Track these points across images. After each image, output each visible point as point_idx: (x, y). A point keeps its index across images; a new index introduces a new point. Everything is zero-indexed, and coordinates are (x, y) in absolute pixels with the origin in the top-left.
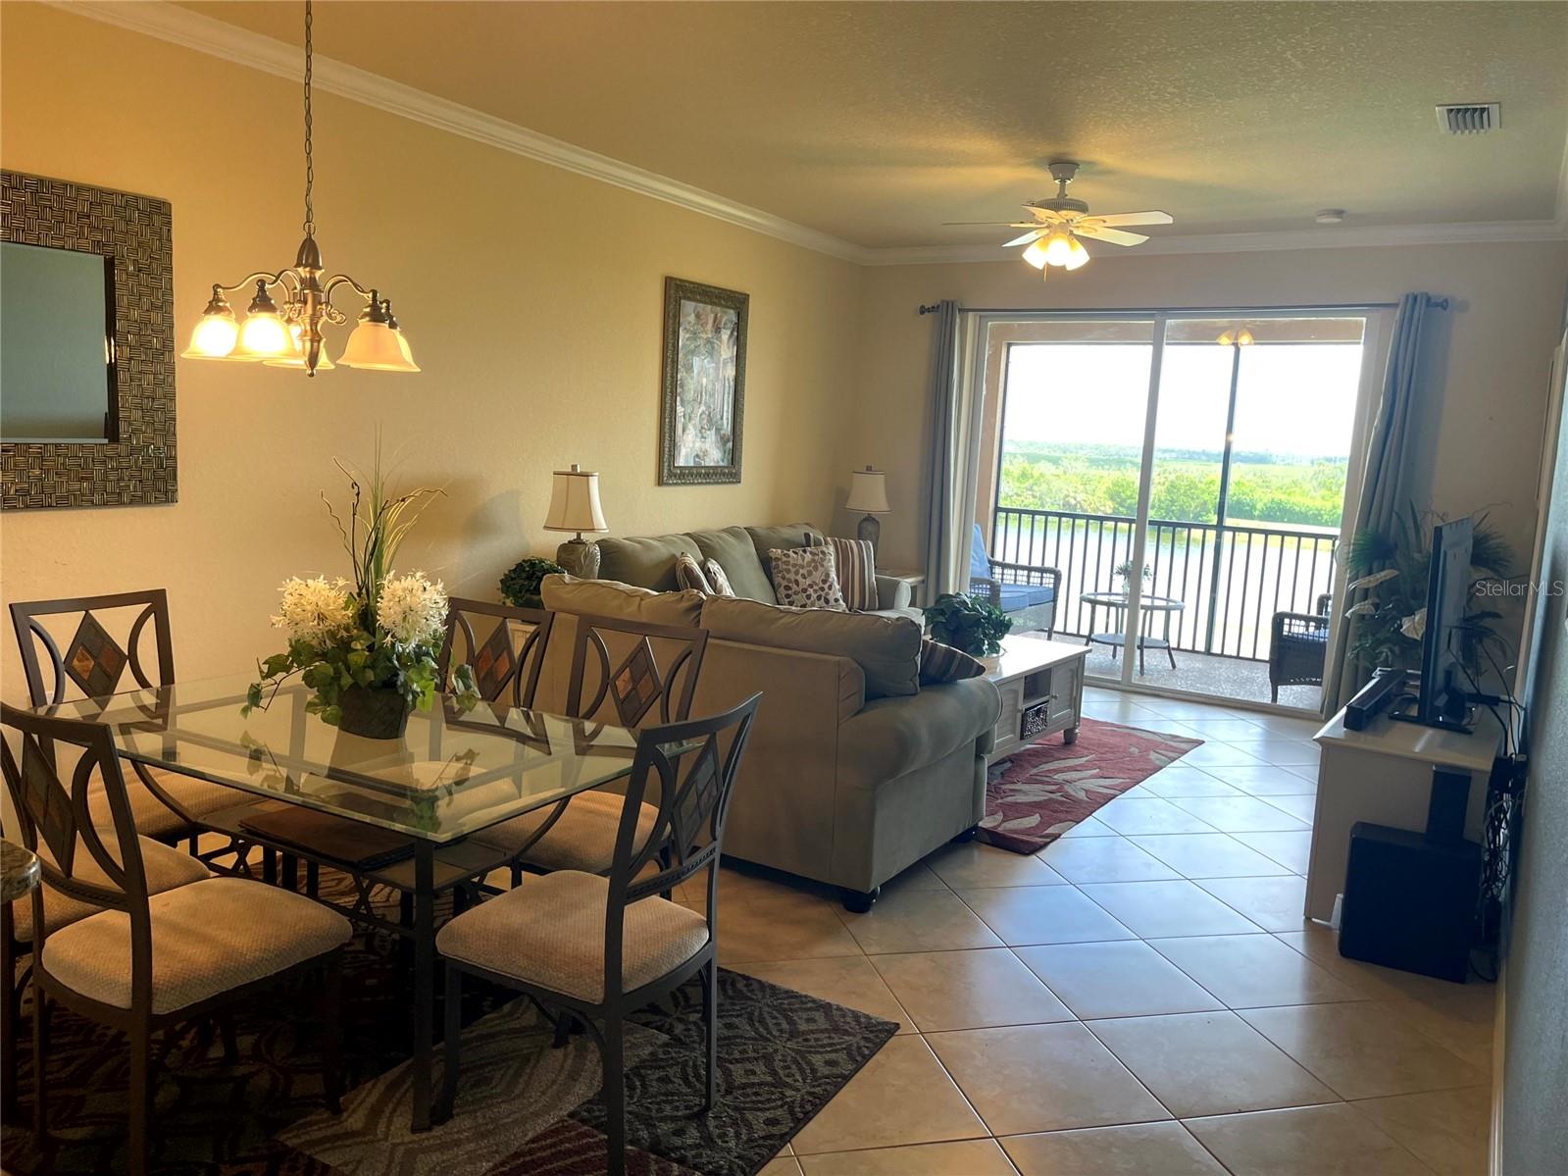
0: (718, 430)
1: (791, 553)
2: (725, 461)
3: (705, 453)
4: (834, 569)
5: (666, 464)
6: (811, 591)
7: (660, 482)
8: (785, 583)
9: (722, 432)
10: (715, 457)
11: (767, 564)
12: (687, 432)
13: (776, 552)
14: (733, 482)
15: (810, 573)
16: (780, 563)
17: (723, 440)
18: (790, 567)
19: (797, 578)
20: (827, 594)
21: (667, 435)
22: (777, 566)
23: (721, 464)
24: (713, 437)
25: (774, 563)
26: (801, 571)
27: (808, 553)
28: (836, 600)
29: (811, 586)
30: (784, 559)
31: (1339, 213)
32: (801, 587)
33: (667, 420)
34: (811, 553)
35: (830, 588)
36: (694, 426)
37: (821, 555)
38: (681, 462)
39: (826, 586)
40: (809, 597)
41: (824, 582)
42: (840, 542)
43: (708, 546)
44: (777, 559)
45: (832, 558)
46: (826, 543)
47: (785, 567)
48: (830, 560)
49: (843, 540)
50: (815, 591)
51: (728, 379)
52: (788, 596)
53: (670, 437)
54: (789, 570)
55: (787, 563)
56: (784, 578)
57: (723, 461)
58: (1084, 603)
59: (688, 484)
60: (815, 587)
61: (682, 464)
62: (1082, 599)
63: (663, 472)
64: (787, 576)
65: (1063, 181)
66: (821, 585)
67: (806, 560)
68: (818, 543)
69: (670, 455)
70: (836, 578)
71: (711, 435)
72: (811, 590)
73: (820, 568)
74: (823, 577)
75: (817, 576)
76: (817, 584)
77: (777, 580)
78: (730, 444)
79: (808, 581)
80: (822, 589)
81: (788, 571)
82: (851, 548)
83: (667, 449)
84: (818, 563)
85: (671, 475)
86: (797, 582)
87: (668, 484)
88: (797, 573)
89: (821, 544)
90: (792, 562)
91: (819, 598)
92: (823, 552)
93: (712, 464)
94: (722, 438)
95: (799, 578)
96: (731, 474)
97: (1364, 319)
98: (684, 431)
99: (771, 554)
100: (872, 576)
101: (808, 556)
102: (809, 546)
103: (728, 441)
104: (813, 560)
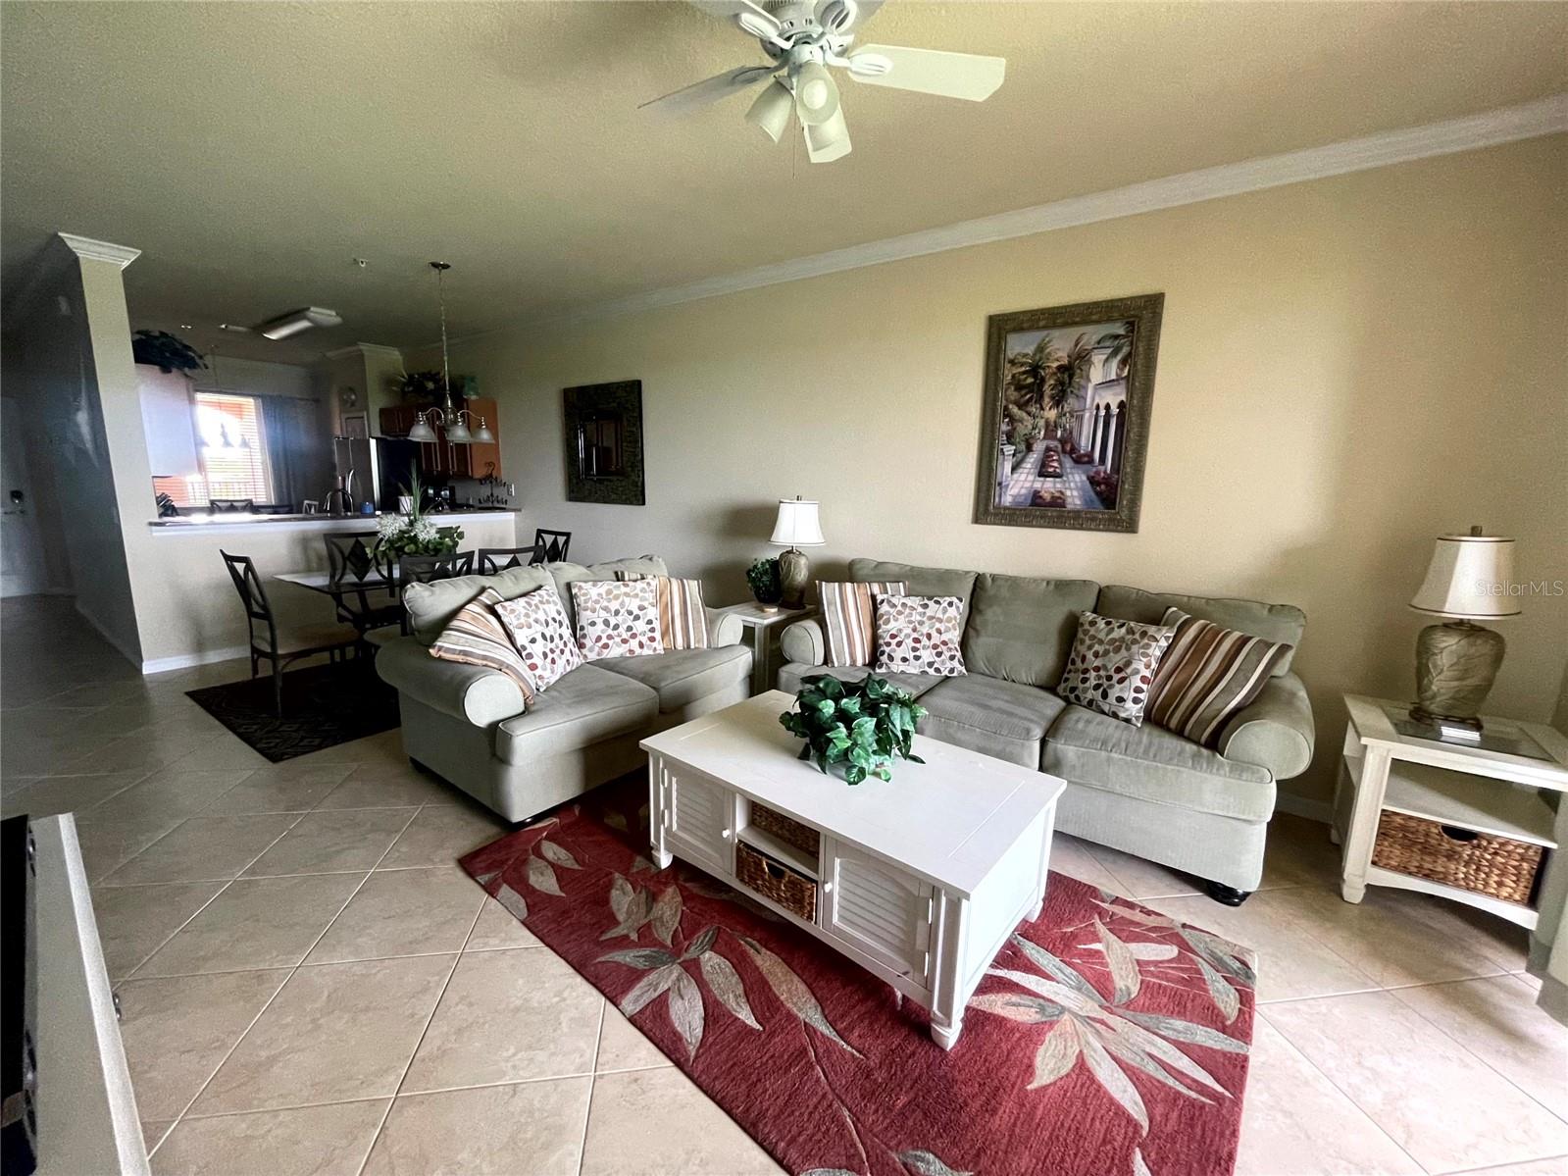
5: (982, 503)
19: (1086, 653)
21: (985, 474)
26: (1097, 647)
29: (1097, 669)
38: (1006, 502)
41: (1119, 670)
60: (1102, 673)
61: (1008, 505)
66: (1112, 672)
69: (987, 494)
72: (1093, 674)
73: (1123, 650)
74: (1120, 664)
76: (1107, 671)
79: (1097, 663)
80: (1109, 678)
86: (1084, 659)
88: (1090, 648)
91: (1097, 687)
95: (1090, 655)
104: (1122, 640)
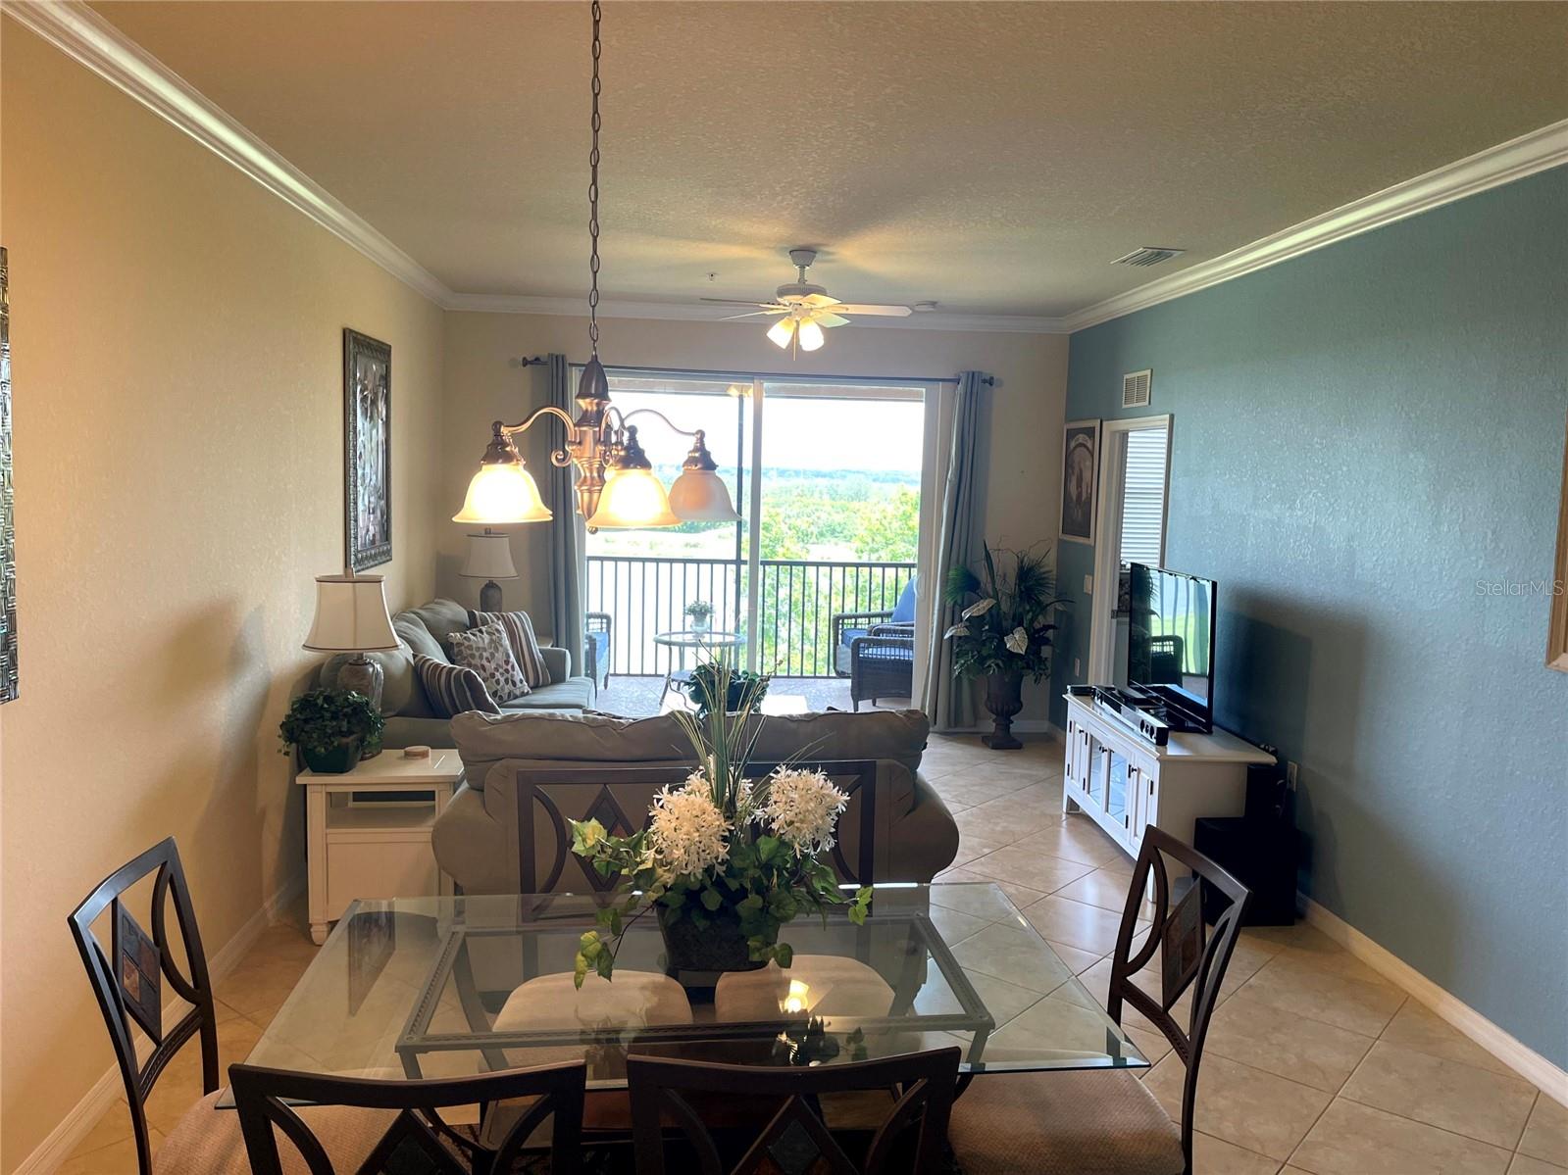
1: (469, 636)
2: (384, 537)
4: (509, 647)
6: (497, 674)
13: (456, 636)
14: (387, 560)
15: (492, 655)
16: (462, 648)
18: (474, 652)
20: (512, 676)
22: (460, 651)
23: (382, 541)
25: (456, 650)
27: (484, 634)
28: (521, 681)
29: (497, 669)
30: (466, 643)
31: (934, 304)
32: (488, 673)
34: (488, 633)
35: (513, 669)
37: (496, 635)
38: (360, 545)
39: (509, 667)
40: (498, 682)
41: (507, 663)
42: (502, 616)
44: (459, 644)
45: (505, 636)
47: (469, 652)
48: (504, 638)
49: (504, 614)
50: (502, 674)
51: (382, 444)
55: (470, 647)
57: (382, 538)
58: (659, 645)
60: (501, 670)
61: (361, 548)
62: (658, 642)
64: (473, 662)
65: (802, 267)
66: (505, 667)
67: (486, 641)
70: (513, 657)
73: (500, 648)
74: (504, 659)
75: (499, 656)
76: (502, 667)
78: (386, 518)
79: (493, 665)
80: (507, 671)
81: (473, 656)
82: (515, 622)
84: (496, 643)
85: (357, 561)
86: (484, 668)
90: (474, 646)
91: (506, 680)
92: (497, 630)
94: (381, 512)
95: (484, 662)
96: (386, 549)
97: (924, 390)
99: (451, 640)
100: (536, 648)
101: (486, 638)
103: (384, 513)
104: (491, 639)
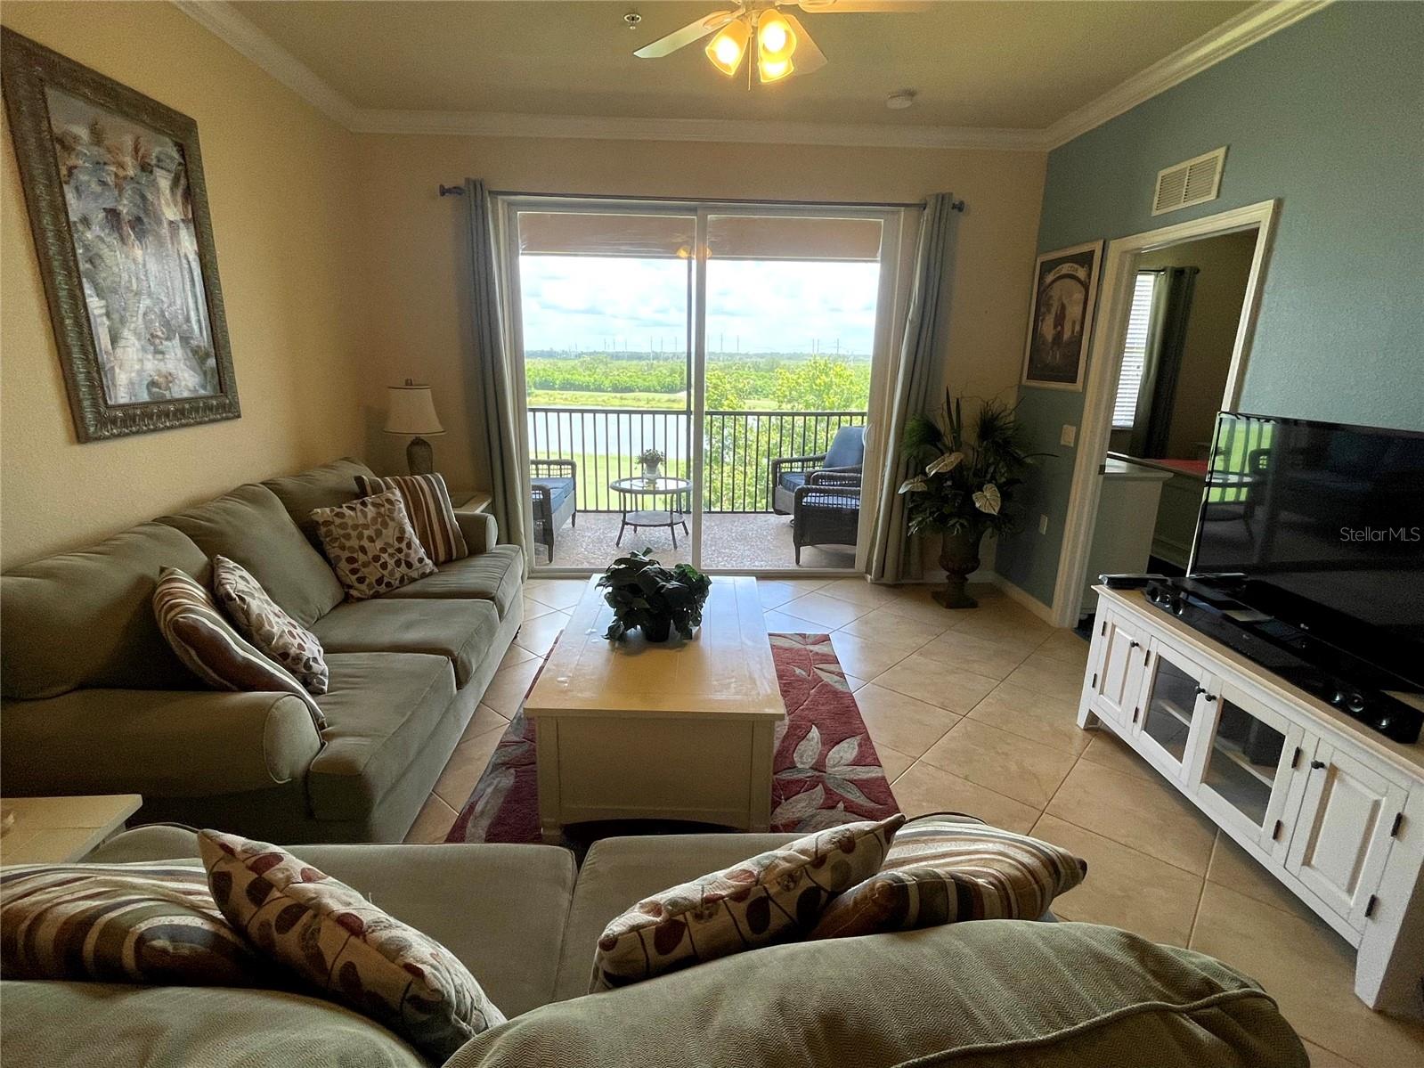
0: (185, 340)
1: (345, 510)
2: (208, 387)
3: (170, 378)
4: (407, 520)
5: (86, 403)
6: (385, 556)
7: (81, 435)
8: (346, 554)
9: (194, 343)
10: (187, 382)
11: (312, 533)
12: (122, 343)
13: (322, 513)
14: (228, 419)
16: (332, 527)
17: (199, 356)
20: (407, 555)
21: (75, 350)
22: (329, 534)
23: (202, 392)
24: (179, 352)
25: (323, 530)
27: (369, 506)
28: (421, 560)
33: (68, 322)
34: (374, 504)
35: (409, 546)
36: (135, 332)
37: (387, 506)
38: (121, 395)
39: (403, 546)
42: (405, 481)
43: (210, 532)
44: (327, 523)
45: (402, 506)
46: (389, 488)
47: (342, 532)
48: (400, 508)
49: (407, 478)
50: (391, 555)
51: (186, 256)
52: (354, 571)
53: (85, 352)
54: (349, 535)
55: (343, 526)
56: (343, 548)
57: (204, 387)
59: (145, 432)
60: (390, 551)
61: (122, 401)
63: (83, 419)
64: (348, 544)
67: (370, 515)
68: (377, 490)
69: (92, 387)
70: (413, 532)
71: (175, 350)
73: (389, 523)
74: (397, 534)
75: (390, 534)
76: (392, 546)
77: (333, 551)
78: (212, 362)
79: (379, 544)
80: (400, 550)
81: (348, 537)
83: (81, 377)
84: (385, 517)
85: (102, 421)
86: (363, 550)
87: (98, 439)
88: (360, 537)
89: (382, 491)
90: (350, 523)
91: (398, 563)
92: (389, 501)
93: (186, 394)
94: (195, 351)
95: (365, 543)
96: (222, 407)
98: (114, 340)
99: (315, 518)
100: (451, 514)
101: (371, 511)
102: (366, 495)
103: (207, 355)
104: (379, 514)
